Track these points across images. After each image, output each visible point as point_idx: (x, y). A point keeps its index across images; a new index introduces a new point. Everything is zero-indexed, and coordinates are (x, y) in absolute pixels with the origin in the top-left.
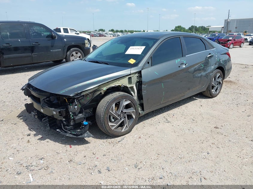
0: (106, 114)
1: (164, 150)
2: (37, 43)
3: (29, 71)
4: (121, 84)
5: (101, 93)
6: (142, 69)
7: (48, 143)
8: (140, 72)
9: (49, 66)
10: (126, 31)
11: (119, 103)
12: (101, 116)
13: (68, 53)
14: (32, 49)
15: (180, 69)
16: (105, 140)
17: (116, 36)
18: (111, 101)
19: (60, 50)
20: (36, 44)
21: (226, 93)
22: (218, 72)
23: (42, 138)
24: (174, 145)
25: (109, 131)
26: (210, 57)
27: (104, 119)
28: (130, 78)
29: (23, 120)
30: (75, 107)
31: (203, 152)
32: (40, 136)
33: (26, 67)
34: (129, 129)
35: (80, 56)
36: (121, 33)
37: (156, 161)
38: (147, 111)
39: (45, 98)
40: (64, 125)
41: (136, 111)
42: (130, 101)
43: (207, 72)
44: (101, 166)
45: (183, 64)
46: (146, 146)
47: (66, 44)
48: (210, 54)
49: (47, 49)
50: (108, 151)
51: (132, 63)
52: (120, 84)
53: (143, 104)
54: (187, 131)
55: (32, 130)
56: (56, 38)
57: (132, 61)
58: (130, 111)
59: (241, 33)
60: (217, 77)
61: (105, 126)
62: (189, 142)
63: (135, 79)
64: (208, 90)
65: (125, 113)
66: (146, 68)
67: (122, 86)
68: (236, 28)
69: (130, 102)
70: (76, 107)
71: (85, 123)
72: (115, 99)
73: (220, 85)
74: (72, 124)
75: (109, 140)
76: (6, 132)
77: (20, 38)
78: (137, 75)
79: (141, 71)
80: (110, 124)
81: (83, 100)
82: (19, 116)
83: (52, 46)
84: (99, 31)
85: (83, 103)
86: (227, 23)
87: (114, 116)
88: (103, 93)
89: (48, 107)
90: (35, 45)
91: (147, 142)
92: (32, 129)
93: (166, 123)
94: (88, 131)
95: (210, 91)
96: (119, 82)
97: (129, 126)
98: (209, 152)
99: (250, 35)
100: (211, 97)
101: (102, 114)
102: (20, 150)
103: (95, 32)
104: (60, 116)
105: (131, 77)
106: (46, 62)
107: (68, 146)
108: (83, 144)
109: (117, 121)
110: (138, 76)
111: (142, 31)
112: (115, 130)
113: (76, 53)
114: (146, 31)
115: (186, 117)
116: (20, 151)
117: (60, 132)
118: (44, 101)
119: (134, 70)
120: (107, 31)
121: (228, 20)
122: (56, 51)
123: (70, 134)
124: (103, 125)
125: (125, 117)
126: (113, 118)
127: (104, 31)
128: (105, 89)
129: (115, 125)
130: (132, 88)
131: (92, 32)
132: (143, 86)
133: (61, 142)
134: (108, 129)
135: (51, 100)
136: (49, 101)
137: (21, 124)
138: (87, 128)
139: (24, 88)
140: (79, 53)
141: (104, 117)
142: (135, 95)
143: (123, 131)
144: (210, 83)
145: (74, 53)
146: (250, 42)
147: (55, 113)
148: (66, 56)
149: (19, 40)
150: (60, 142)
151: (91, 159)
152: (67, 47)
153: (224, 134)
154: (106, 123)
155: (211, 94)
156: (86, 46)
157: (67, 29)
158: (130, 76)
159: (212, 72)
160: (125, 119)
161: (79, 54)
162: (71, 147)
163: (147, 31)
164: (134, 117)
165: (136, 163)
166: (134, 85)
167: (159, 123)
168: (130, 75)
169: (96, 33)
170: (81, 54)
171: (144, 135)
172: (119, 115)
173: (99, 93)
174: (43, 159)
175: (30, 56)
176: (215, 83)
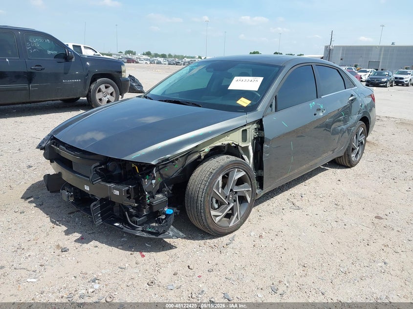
0: (208, 194)
1: (310, 258)
2: (40, 66)
3: (21, 116)
4: (232, 142)
5: (200, 157)
6: (263, 117)
7: (97, 248)
8: (260, 122)
9: (56, 108)
10: (170, 56)
11: (228, 174)
12: (200, 199)
13: (93, 86)
14: (29, 77)
15: (315, 118)
16: (202, 242)
17: (154, 62)
18: (216, 172)
19: (80, 80)
20: (37, 67)
21: (368, 160)
22: (361, 126)
23: (82, 238)
24: (323, 249)
25: (211, 226)
26: (352, 100)
27: (204, 204)
28: (245, 132)
29: (34, 205)
30: (150, 183)
31: (376, 259)
32: (77, 235)
33: (14, 109)
34: (240, 221)
35: (112, 92)
36: (162, 59)
37: (304, 279)
38: (266, 189)
39: (98, 164)
40: (131, 216)
41: (252, 189)
42: (245, 171)
43: (348, 125)
44: (211, 291)
45: (320, 110)
46: (277, 253)
47: (89, 71)
48: (352, 96)
49: (56, 77)
50: (214, 263)
51: (245, 105)
52: (230, 142)
53: (263, 177)
54: (334, 224)
55: (58, 223)
56: (73, 60)
57: (244, 102)
58: (244, 189)
59: (353, 68)
60: (360, 133)
61: (205, 218)
62: (346, 244)
63: (252, 133)
64: (346, 155)
65: (236, 192)
66: (268, 114)
67: (233, 145)
68: (341, 59)
69: (245, 173)
70: (154, 181)
71: (169, 211)
72: (222, 168)
73: (362, 146)
74: (145, 213)
75: (208, 241)
76: (8, 228)
77: (8, 56)
78: (255, 126)
79: (261, 120)
80: (213, 213)
81: (166, 170)
82: (25, 197)
83: (66, 73)
84: (125, 54)
85: (166, 175)
86: (329, 51)
87: (219, 199)
88: (203, 157)
89: (102, 181)
90: (35, 69)
91: (277, 245)
92: (58, 221)
93: (295, 211)
94: (172, 227)
95: (349, 156)
96: (229, 138)
97: (241, 216)
98: (386, 261)
99: (366, 71)
100: (349, 166)
101: (200, 195)
102: (47, 263)
103: (120, 55)
104: (128, 198)
105: (246, 130)
106: (53, 100)
107: (137, 254)
108: (163, 250)
109: (223, 207)
110: (256, 129)
111: (197, 57)
112: (219, 223)
113: (106, 87)
114: (203, 58)
115: (323, 200)
116: (46, 267)
117: (123, 229)
118: (96, 171)
119: (250, 117)
120: (139, 55)
121: (331, 47)
122: (72, 82)
123: (143, 231)
124: (203, 215)
125: (235, 201)
126: (217, 202)
127: (134, 54)
128: (207, 149)
129: (220, 214)
130: (246, 149)
131: (114, 54)
132: (265, 145)
133: (121, 247)
134: (209, 221)
135: (110, 169)
136: (106, 170)
137: (33, 212)
138: (172, 220)
139: (44, 145)
140: (111, 87)
141: (204, 201)
142: (250, 161)
143: (231, 224)
144: (350, 144)
145: (102, 87)
146: (367, 81)
147: (117, 193)
148: (90, 91)
149: (7, 60)
150: (119, 247)
151: (188, 278)
152: (90, 76)
153: (396, 229)
154: (207, 210)
155: (350, 161)
156: (123, 76)
157: (80, 46)
158: (244, 128)
159: (354, 125)
160: (235, 203)
161: (111, 89)
162: (143, 256)
163: (205, 58)
164: (249, 199)
165: (273, 284)
166: (250, 143)
167: (283, 211)
168: (245, 125)
169: (121, 57)
170: (114, 89)
171: (266, 231)
172: (226, 197)
173: (196, 156)
174: (97, 281)
175: (25, 89)
176: (356, 142)
